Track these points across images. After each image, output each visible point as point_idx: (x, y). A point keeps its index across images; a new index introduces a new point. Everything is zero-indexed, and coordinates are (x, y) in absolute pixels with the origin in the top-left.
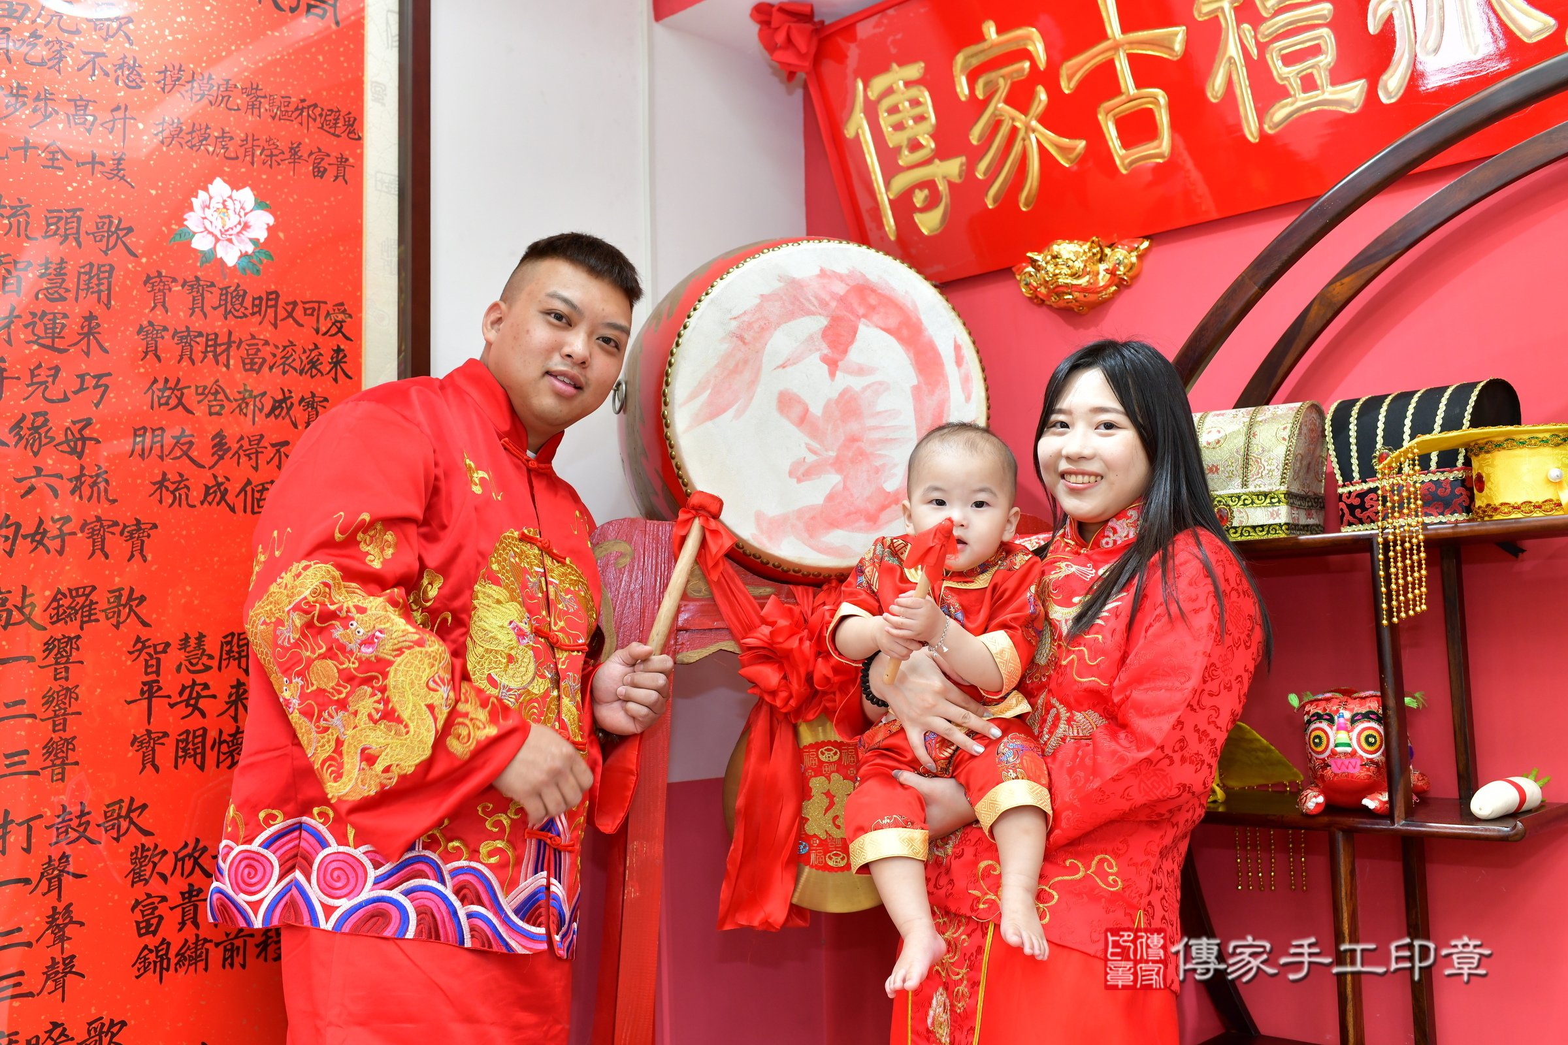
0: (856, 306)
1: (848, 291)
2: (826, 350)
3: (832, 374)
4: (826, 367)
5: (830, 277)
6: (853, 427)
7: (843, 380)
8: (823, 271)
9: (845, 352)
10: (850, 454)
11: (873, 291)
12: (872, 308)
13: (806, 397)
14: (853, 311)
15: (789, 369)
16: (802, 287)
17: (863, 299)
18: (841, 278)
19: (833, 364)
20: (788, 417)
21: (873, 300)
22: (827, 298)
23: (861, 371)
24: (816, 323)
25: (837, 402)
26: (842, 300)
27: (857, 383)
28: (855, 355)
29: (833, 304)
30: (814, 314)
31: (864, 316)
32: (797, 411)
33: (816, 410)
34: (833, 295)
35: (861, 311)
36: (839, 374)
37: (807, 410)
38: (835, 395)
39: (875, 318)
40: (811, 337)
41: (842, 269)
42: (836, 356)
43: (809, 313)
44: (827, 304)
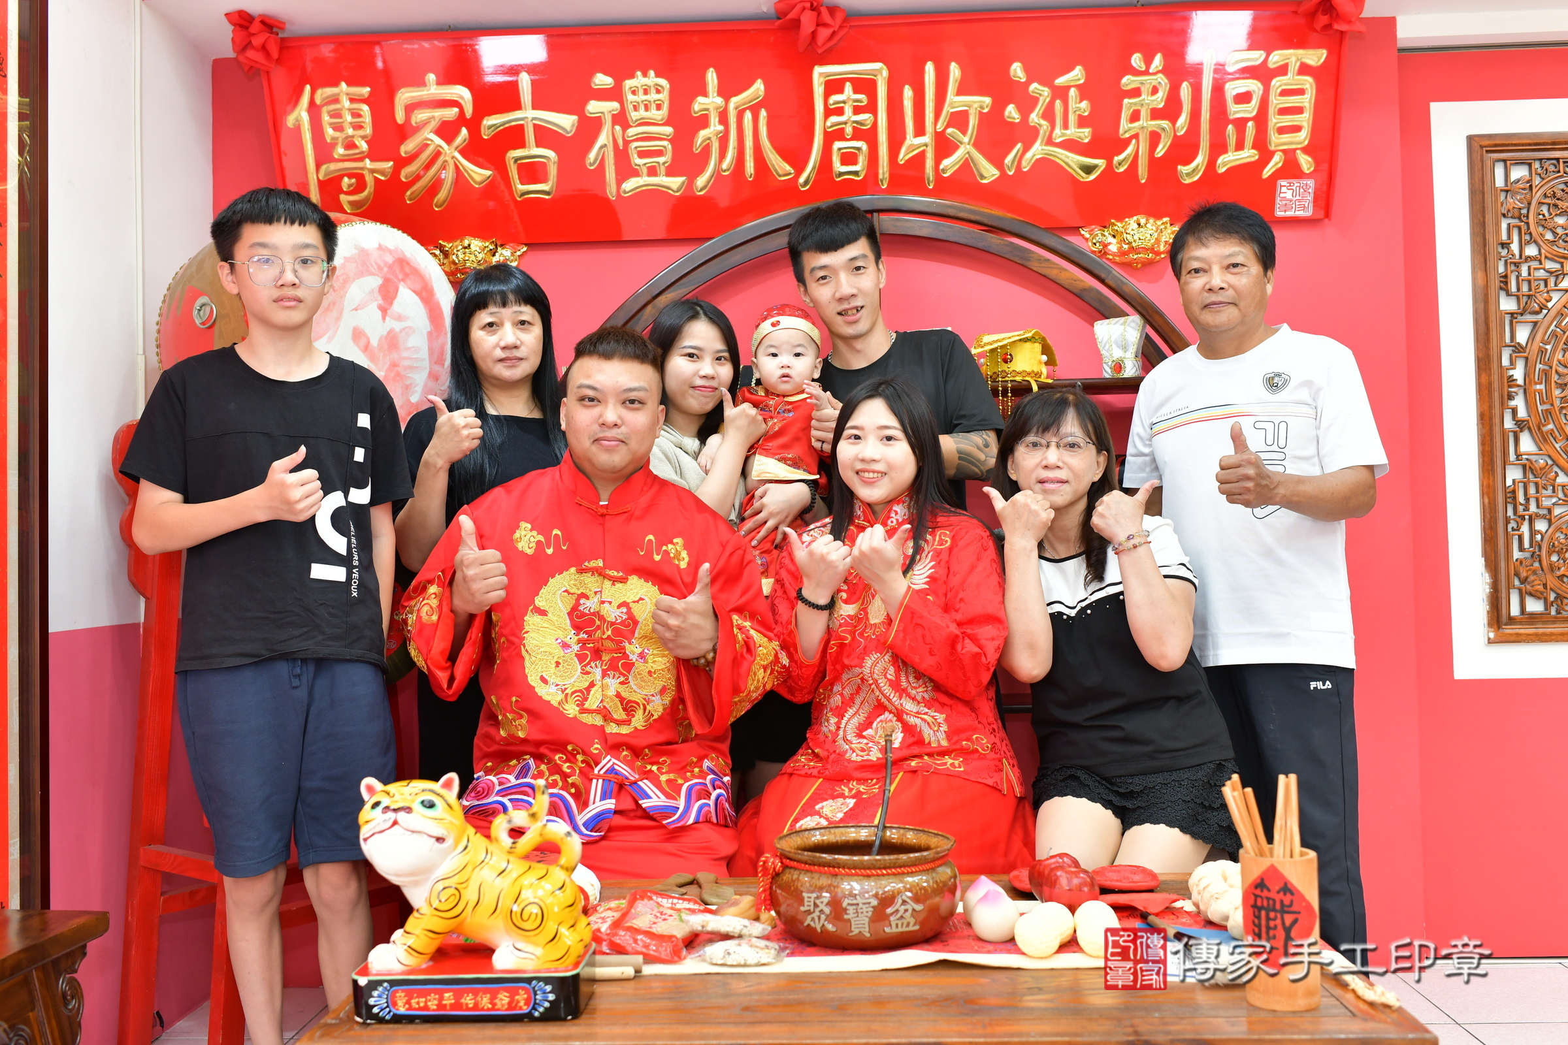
0: (398, 272)
1: (394, 262)
2: (381, 302)
3: (384, 318)
4: (380, 312)
5: (384, 250)
6: (395, 356)
7: (390, 323)
8: (380, 245)
9: (391, 304)
10: (392, 375)
11: (408, 263)
12: (407, 275)
13: (369, 332)
14: (396, 276)
15: (359, 312)
16: (368, 255)
17: (402, 268)
18: (390, 251)
19: (384, 311)
20: (358, 345)
21: (407, 270)
22: (382, 265)
23: (399, 318)
24: (375, 282)
25: (386, 338)
26: (390, 267)
27: (397, 326)
28: (397, 307)
29: (386, 269)
30: (374, 275)
31: (403, 280)
32: (363, 342)
33: (374, 342)
34: (386, 263)
35: (401, 277)
36: (387, 318)
37: (369, 342)
38: (385, 333)
39: (409, 282)
40: (372, 290)
41: (391, 246)
42: (386, 306)
43: (372, 274)
44: (382, 269)
